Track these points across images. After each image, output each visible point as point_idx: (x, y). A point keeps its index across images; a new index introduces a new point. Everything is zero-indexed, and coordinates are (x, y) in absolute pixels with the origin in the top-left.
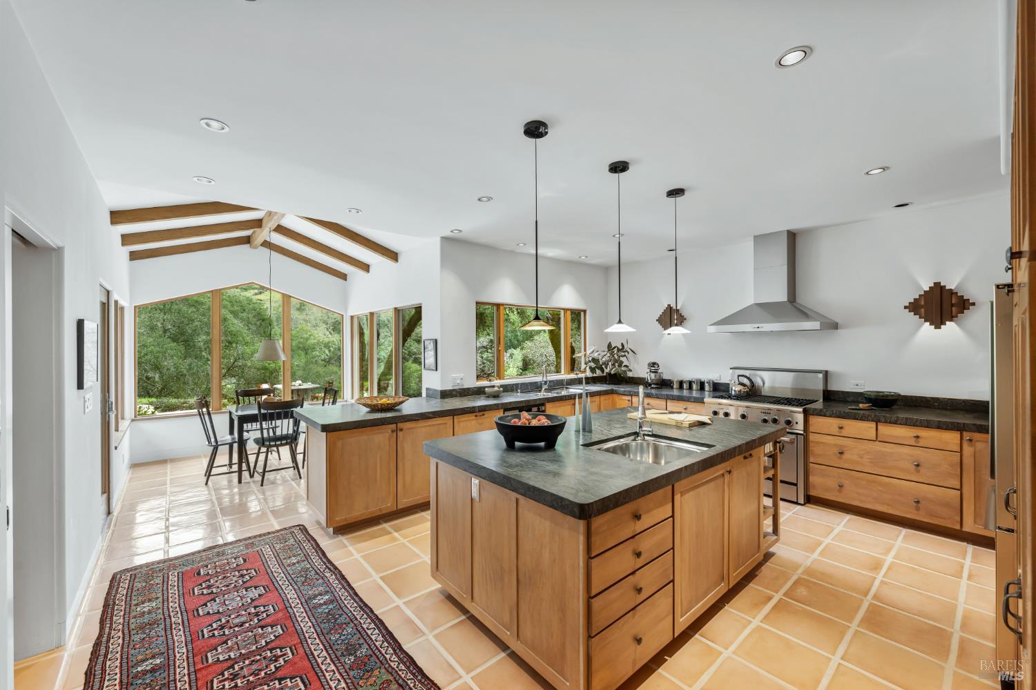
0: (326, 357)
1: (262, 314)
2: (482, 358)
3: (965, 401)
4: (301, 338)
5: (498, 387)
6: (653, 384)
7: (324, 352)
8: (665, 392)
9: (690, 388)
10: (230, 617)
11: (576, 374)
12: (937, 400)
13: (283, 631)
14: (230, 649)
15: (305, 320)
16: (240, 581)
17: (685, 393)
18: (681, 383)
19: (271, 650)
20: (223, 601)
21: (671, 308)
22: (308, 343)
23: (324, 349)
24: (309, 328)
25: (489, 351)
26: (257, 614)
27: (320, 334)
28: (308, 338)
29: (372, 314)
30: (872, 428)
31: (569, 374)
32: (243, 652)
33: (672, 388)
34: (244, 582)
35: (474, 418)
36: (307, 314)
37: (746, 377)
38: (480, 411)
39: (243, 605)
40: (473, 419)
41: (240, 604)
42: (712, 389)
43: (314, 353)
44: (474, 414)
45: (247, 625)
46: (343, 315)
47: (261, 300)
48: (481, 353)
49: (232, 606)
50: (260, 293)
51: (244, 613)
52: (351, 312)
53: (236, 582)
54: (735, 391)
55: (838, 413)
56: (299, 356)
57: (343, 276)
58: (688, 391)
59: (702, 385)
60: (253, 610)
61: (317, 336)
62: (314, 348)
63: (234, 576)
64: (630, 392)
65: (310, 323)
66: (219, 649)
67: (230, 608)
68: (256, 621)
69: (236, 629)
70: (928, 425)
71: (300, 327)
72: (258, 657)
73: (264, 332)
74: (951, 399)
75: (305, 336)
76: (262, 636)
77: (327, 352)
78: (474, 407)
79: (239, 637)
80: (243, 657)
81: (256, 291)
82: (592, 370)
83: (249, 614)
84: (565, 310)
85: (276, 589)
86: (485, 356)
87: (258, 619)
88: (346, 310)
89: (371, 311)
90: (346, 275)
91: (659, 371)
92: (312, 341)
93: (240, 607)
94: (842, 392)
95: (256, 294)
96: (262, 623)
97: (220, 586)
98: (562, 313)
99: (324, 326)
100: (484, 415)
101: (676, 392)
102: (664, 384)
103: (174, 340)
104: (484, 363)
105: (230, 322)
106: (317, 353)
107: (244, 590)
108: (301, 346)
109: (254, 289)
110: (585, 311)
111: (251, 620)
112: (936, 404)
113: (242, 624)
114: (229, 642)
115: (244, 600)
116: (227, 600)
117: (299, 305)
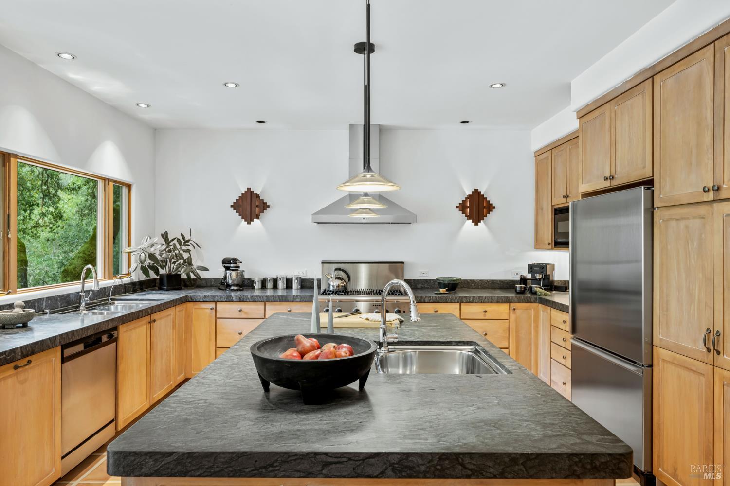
3: (488, 281)
5: (22, 307)
6: (234, 285)
8: (247, 294)
9: (275, 286)
11: (120, 278)
12: (473, 281)
17: (269, 293)
18: (264, 283)
21: (252, 192)
30: (456, 308)
31: (111, 279)
33: (253, 288)
35: (13, 372)
37: (343, 270)
38: (24, 356)
40: (10, 376)
42: (299, 287)
44: (13, 364)
54: (333, 286)
55: (434, 298)
58: (272, 291)
59: (289, 283)
64: (214, 297)
70: (491, 301)
74: (481, 280)
78: (13, 351)
82: (145, 270)
84: (106, 180)
91: (241, 269)
94: (414, 280)
98: (100, 184)
100: (29, 362)
101: (257, 293)
102: (246, 284)
110: (129, 186)
112: (473, 285)
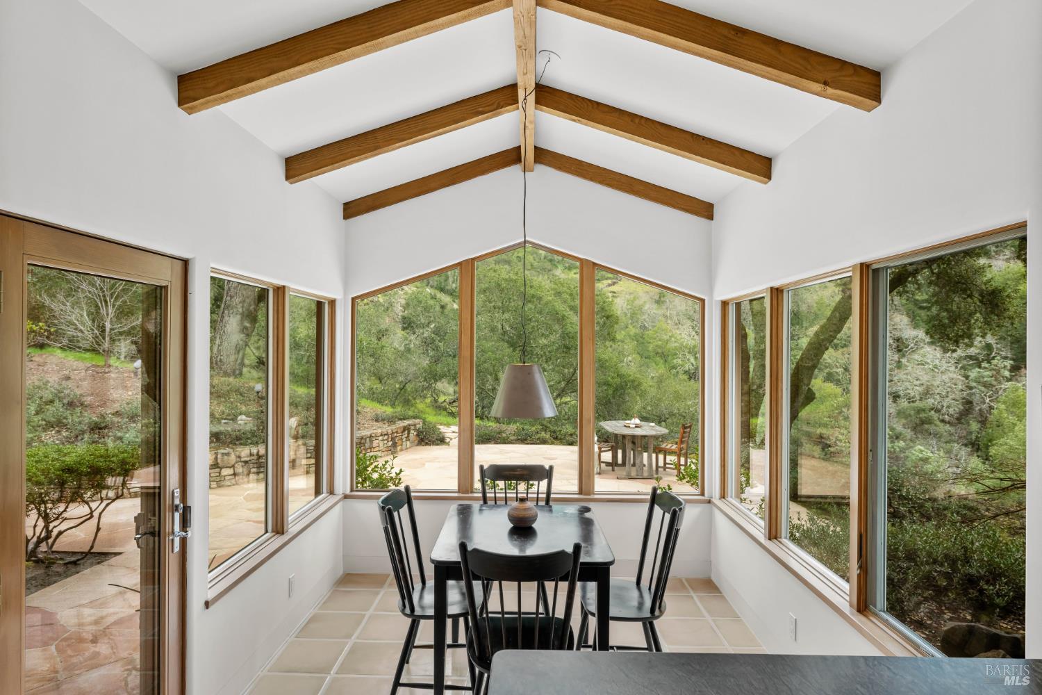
0: (691, 367)
1: (607, 308)
2: (967, 377)
4: (660, 340)
7: (689, 360)
15: (665, 317)
22: (668, 347)
23: (688, 356)
24: (669, 327)
25: (984, 364)
27: (683, 336)
28: (667, 341)
29: (776, 292)
36: (667, 308)
43: (675, 361)
46: (703, 301)
47: (615, 293)
48: (963, 368)
50: (614, 284)
52: (722, 293)
56: (657, 365)
57: (705, 210)
61: (678, 338)
62: (676, 354)
65: (671, 318)
71: (658, 324)
73: (608, 334)
75: (665, 337)
77: (692, 360)
81: (610, 281)
86: (973, 374)
88: (711, 289)
89: (776, 284)
90: (713, 205)
92: (672, 345)
95: (609, 285)
99: (689, 323)
103: (513, 345)
104: (971, 388)
105: (568, 321)
106: (679, 361)
108: (660, 351)
109: (607, 279)
117: (658, 296)
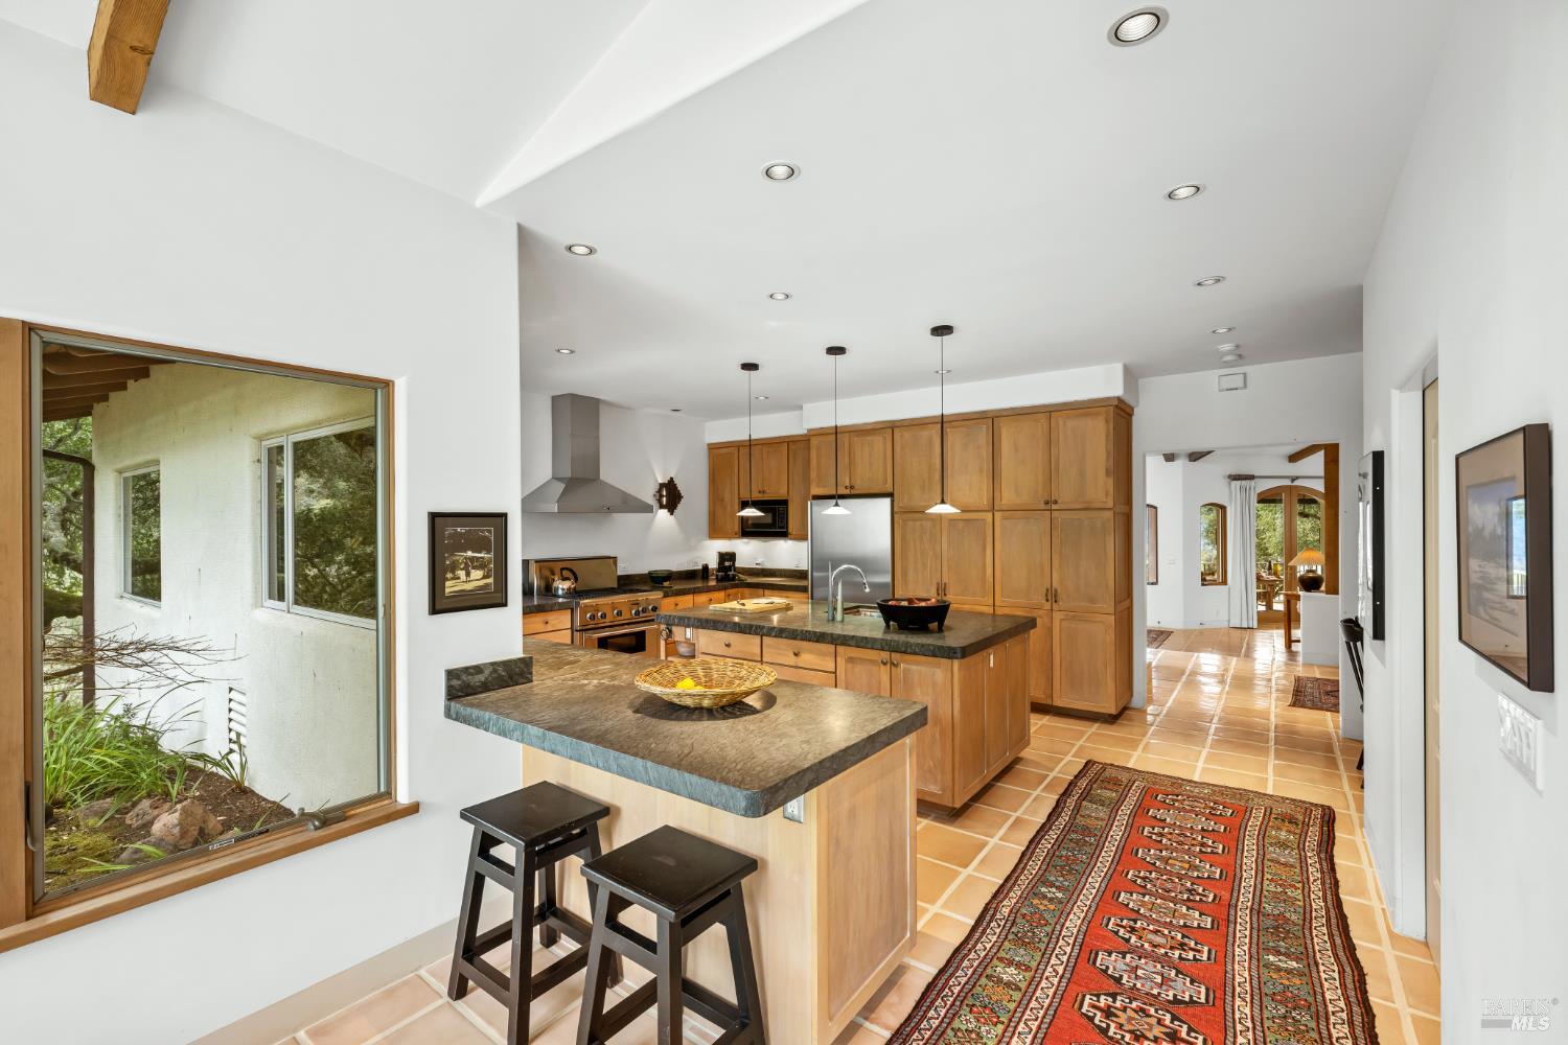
10: (1166, 953)
13: (1120, 893)
14: (1184, 916)
16: (1118, 1004)
19: (1145, 887)
20: (1164, 987)
26: (1133, 930)
32: (1171, 905)
34: (1114, 996)
39: (1140, 958)
41: (1143, 961)
45: (1151, 927)
49: (1155, 966)
51: (1146, 945)
53: (1124, 1010)
60: (1134, 939)
63: (1121, 1026)
66: (1195, 925)
67: (1159, 966)
68: (1139, 923)
69: (1166, 932)
72: (1160, 891)
76: (1144, 904)
79: (1168, 920)
80: (1174, 901)
83: (1140, 938)
85: (1081, 946)
87: (1136, 923)
93: (1146, 957)
96: (1134, 916)
97: (1153, 1021)
107: (1124, 981)
111: (1144, 929)
113: (1156, 932)
114: (1182, 924)
115: (1134, 964)
116: (1156, 983)
